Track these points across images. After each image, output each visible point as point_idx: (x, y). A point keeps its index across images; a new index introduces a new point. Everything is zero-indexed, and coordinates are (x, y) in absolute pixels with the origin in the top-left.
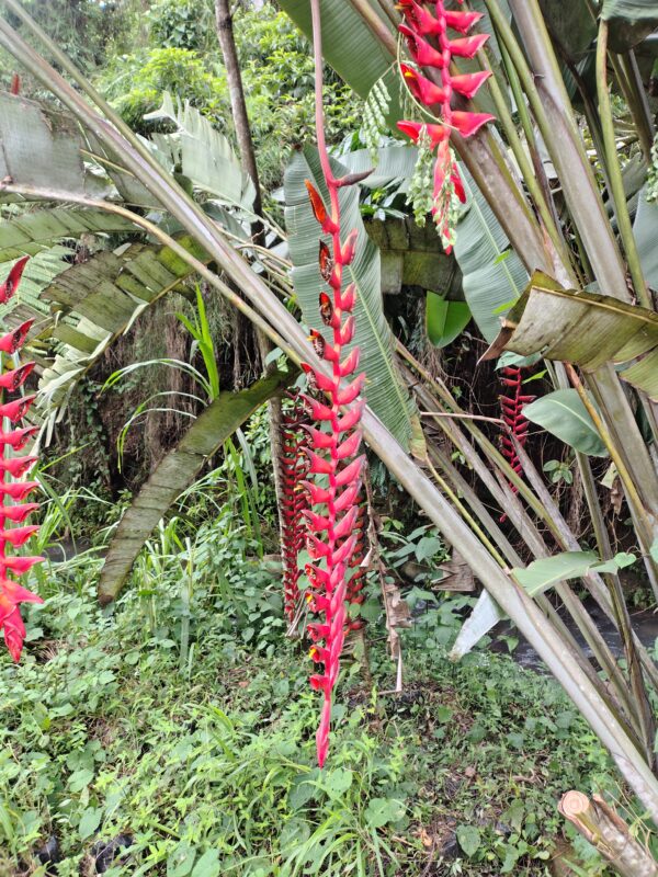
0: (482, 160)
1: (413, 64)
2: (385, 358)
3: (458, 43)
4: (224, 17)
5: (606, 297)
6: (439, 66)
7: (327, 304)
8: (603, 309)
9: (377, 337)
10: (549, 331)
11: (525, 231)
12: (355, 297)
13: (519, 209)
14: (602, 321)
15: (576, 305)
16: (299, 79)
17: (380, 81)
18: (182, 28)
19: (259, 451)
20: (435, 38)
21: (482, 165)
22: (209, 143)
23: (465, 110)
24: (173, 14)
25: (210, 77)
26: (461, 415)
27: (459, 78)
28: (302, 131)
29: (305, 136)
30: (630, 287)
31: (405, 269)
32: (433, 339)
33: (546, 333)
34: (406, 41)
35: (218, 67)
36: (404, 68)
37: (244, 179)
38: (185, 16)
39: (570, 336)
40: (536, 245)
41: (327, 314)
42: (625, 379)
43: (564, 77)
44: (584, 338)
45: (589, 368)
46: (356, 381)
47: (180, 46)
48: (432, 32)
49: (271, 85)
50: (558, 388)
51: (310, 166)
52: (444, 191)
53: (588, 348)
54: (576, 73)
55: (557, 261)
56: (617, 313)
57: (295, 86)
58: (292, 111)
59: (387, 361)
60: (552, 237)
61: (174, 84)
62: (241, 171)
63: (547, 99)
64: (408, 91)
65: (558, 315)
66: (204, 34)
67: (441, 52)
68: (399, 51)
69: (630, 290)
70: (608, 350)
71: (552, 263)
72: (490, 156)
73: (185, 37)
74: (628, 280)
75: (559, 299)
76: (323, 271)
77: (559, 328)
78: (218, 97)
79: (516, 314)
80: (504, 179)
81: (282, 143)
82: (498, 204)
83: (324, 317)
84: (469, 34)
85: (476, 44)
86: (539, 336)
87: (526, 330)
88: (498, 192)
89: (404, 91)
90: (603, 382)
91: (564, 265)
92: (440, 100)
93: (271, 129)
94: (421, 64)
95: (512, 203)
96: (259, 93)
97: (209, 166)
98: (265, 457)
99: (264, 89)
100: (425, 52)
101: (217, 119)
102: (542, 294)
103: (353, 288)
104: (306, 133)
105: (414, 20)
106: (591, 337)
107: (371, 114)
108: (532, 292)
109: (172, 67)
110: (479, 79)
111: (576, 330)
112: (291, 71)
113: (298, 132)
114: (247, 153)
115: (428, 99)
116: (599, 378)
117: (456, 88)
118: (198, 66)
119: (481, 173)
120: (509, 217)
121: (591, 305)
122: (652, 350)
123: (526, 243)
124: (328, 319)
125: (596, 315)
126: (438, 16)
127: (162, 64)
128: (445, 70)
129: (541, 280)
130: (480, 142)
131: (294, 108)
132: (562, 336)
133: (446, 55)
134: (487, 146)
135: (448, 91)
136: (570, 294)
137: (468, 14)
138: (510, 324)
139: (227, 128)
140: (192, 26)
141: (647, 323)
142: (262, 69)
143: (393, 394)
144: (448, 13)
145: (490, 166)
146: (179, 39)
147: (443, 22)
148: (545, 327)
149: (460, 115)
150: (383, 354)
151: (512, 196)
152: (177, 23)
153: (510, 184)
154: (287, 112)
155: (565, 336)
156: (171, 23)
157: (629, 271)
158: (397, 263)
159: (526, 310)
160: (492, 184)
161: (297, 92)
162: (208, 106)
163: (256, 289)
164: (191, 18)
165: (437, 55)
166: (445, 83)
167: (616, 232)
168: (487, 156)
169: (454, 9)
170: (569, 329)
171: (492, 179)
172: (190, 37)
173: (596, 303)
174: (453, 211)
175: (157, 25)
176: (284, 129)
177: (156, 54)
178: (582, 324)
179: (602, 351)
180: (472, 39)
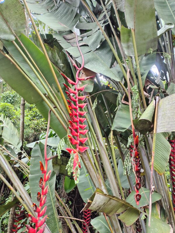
0: (85, 157)
1: (71, 135)
2: (53, 206)
3: (82, 131)
4: (23, 103)
5: (114, 196)
6: (77, 136)
7: (39, 195)
8: (114, 199)
9: (52, 199)
10: (100, 205)
11: (95, 176)
12: (48, 190)
13: (93, 170)
14: (113, 202)
15: (107, 198)
16: (39, 115)
17: (63, 139)
18: (11, 99)
19: (3, 219)
20: (77, 130)
21: (85, 158)
22: (11, 129)
23: (82, 146)
24: (9, 95)
25: (15, 111)
26: (72, 218)
27: (81, 139)
28: (37, 127)
29: (38, 128)
30: (119, 192)
31: (60, 169)
32: (66, 190)
33: (99, 205)
34: (70, 130)
35: (18, 108)
36: (69, 136)
37: (19, 140)
38: (12, 96)
39: (105, 206)
40: (97, 180)
41: (39, 198)
42: (119, 219)
43: (101, 132)
44: (109, 207)
45: (110, 215)
46: (44, 218)
47: (9, 102)
48: (76, 129)
49: (31, 115)
50: (100, 215)
51: (40, 148)
52: (76, 168)
53: (110, 209)
54: (104, 131)
55: (102, 184)
56: (117, 201)
57: (37, 116)
58: (36, 122)
59: (54, 208)
60: (101, 178)
61: (5, 111)
62: (19, 138)
63: (100, 144)
64: (69, 141)
65: (103, 200)
66: (16, 101)
67: (77, 133)
68: (68, 132)
69: (119, 193)
70: (115, 210)
71: (101, 185)
72: (87, 157)
73: (11, 100)
74: (119, 190)
75: (103, 196)
76: (40, 185)
77: (102, 204)
78: (16, 116)
79: (92, 199)
80: (90, 163)
81: (31, 129)
82: (88, 168)
83: (38, 199)
84: (84, 130)
85: (85, 132)
86: (97, 206)
87: (94, 204)
88: (88, 165)
89: (68, 140)
90: (113, 219)
91: (104, 185)
92: (77, 143)
93: (29, 125)
94: (73, 135)
95: (92, 169)
96: (28, 116)
97: (10, 135)
98: (5, 222)
99: (29, 116)
100: (74, 133)
101: (15, 121)
102: (98, 194)
103: (47, 187)
104: (38, 127)
105: (72, 126)
106: (110, 206)
107: (60, 146)
108: (96, 194)
109: (5, 107)
110: (85, 140)
111: (107, 204)
112: (37, 113)
113: (36, 127)
114: (22, 134)
115: (74, 143)
116: (112, 218)
117: (80, 141)
118: (13, 108)
119: (84, 160)
120: (91, 172)
121: (111, 198)
122: (125, 210)
123: (95, 179)
124: (39, 199)
125: (112, 201)
126: (78, 125)
127: (3, 106)
128: (78, 137)
129: (98, 190)
130: (85, 153)
131: (36, 121)
132: (103, 206)
133: (79, 134)
134: (87, 154)
135: (78, 142)
136: (105, 195)
137: (84, 125)
138: (90, 201)
139: (17, 123)
140: (13, 99)
141: (124, 204)
142: (29, 111)
143: (54, 219)
144: (80, 125)
145: (87, 159)
146: (9, 101)
147: (78, 127)
148: (99, 204)
149: (81, 147)
150: (53, 205)
151: (92, 167)
152: (9, 97)
153: (91, 163)
154: (34, 122)
155: (104, 206)
156: (8, 97)
157: (119, 188)
158: (58, 167)
159: (95, 199)
160: (87, 163)
161: (37, 117)
162: (13, 117)
163: (18, 184)
164: (13, 97)
165: (77, 134)
166: (78, 140)
167: (113, 167)
168: (86, 157)
169: (81, 124)
170: (105, 204)
171: (87, 162)
172: (12, 101)
173: (112, 198)
174: (78, 174)
175: (4, 97)
176: (32, 126)
177: (2, 104)
178: (108, 203)
179: (113, 210)
180: (84, 131)
